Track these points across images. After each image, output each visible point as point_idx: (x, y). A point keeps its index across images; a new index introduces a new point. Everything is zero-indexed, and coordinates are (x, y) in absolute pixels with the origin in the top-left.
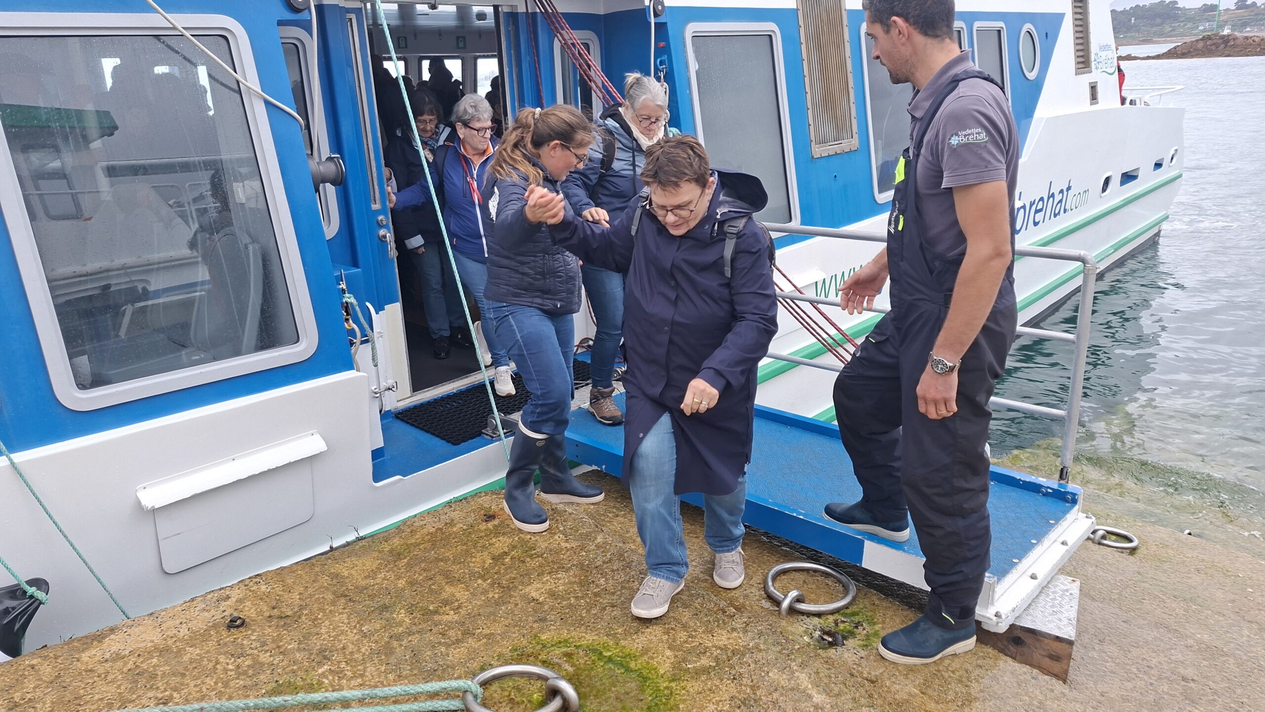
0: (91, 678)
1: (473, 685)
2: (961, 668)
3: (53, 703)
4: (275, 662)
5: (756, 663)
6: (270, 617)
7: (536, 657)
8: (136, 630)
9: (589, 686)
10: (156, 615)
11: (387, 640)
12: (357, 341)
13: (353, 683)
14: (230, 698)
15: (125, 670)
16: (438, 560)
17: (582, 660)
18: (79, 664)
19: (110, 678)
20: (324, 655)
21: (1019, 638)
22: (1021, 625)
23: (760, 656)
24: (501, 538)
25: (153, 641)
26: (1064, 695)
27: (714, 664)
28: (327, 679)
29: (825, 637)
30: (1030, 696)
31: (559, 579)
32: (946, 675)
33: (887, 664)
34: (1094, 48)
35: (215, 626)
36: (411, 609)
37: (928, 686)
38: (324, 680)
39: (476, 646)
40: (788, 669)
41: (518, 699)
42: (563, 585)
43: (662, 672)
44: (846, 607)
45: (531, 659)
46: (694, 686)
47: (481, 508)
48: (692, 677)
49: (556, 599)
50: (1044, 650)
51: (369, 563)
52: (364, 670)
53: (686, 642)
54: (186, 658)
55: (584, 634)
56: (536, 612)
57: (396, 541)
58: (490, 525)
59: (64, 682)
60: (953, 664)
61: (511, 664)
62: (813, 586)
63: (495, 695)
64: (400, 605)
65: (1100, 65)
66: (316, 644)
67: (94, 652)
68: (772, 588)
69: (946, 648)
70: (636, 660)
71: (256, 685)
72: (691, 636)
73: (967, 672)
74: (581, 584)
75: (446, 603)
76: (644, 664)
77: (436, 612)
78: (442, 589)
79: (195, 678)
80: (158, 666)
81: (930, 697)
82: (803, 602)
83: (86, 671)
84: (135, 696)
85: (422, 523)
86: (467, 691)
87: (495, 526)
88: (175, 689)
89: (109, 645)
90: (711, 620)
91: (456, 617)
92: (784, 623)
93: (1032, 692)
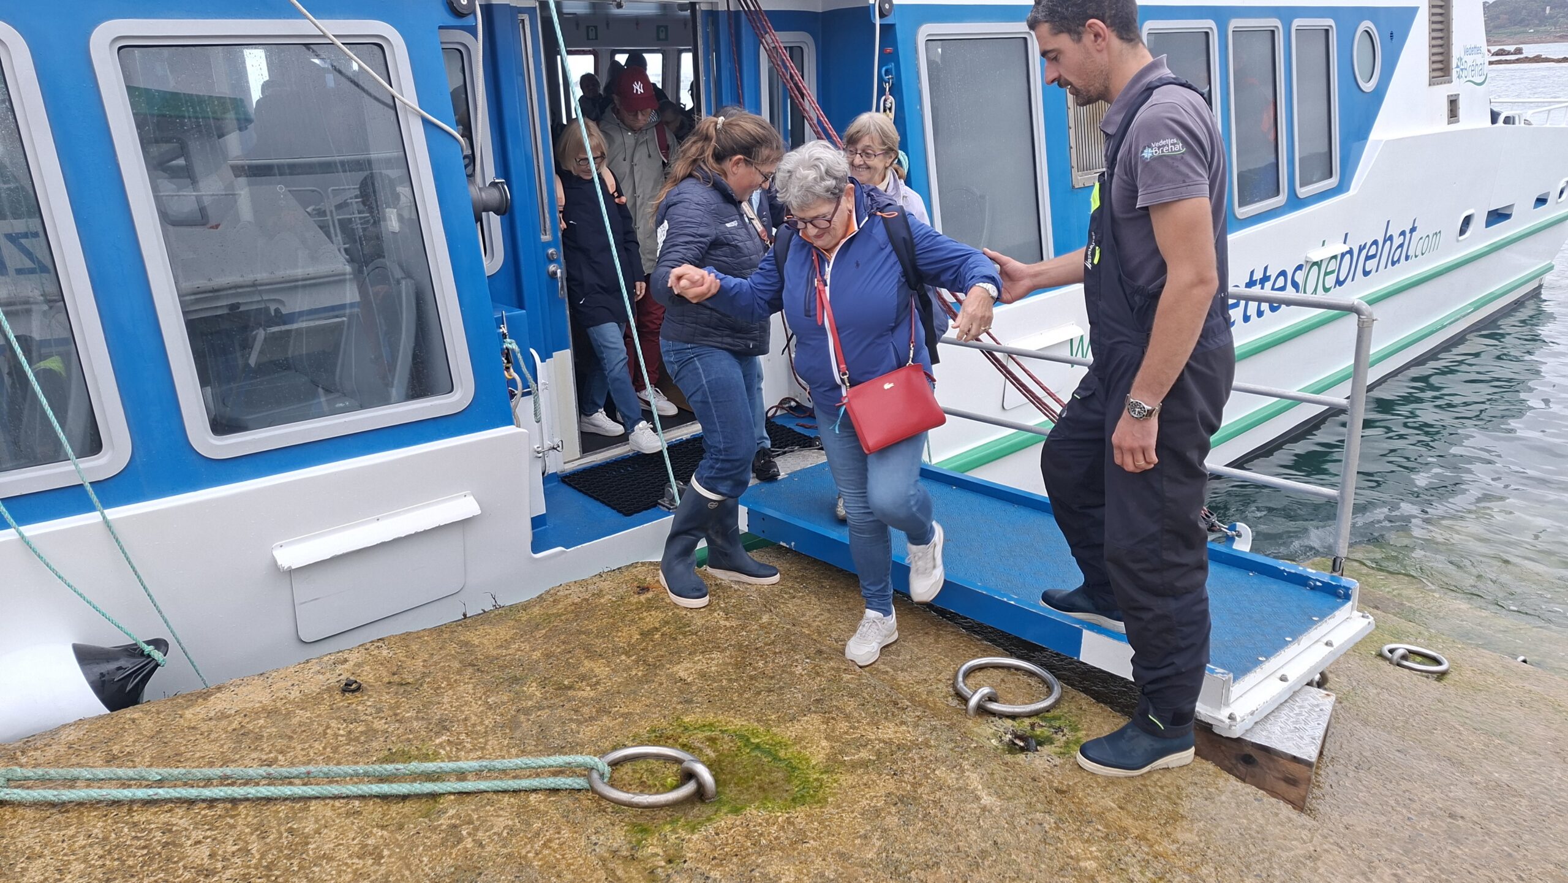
0: (193, 735)
1: (602, 764)
2: (1172, 783)
3: (152, 758)
4: (389, 730)
5: (922, 758)
6: (389, 683)
7: (676, 741)
8: (245, 689)
9: (730, 773)
10: (267, 675)
11: (513, 713)
12: (518, 392)
13: (472, 755)
14: (339, 764)
15: (230, 729)
16: (580, 632)
17: (726, 745)
18: (182, 721)
19: (212, 736)
20: (443, 726)
21: (1250, 756)
22: (1253, 741)
23: (928, 752)
24: (653, 613)
25: (261, 702)
26: (1290, 820)
27: (875, 758)
28: (445, 750)
29: (1017, 741)
30: (1249, 819)
31: (713, 659)
32: (1152, 790)
33: (1084, 774)
34: (1457, 51)
35: (329, 689)
36: (543, 683)
37: (1128, 801)
38: (441, 751)
39: (611, 725)
40: (958, 768)
41: (650, 782)
42: (717, 666)
43: (814, 762)
44: (1047, 710)
45: (670, 741)
46: (847, 779)
47: (636, 579)
48: (847, 771)
49: (706, 680)
50: (1279, 771)
51: (503, 632)
52: (486, 743)
53: (846, 733)
54: (295, 721)
55: (732, 719)
56: (682, 693)
57: (536, 610)
58: (643, 598)
59: (166, 737)
60: (1164, 780)
61: (647, 745)
62: (1013, 686)
63: (626, 777)
64: (532, 678)
65: (1465, 73)
66: (436, 713)
67: (198, 710)
68: (961, 684)
69: (1156, 760)
70: (786, 749)
71: (367, 752)
72: (854, 728)
73: (1178, 789)
74: (737, 666)
75: (583, 678)
76: (795, 754)
77: (570, 688)
78: (580, 663)
79: (303, 742)
80: (264, 727)
81: (1128, 812)
82: (996, 702)
83: (189, 728)
84: (238, 756)
85: (567, 592)
86: (593, 769)
87: (648, 600)
88: (281, 752)
89: (215, 703)
90: (879, 711)
91: (592, 694)
92: (970, 723)
93: (1253, 815)
